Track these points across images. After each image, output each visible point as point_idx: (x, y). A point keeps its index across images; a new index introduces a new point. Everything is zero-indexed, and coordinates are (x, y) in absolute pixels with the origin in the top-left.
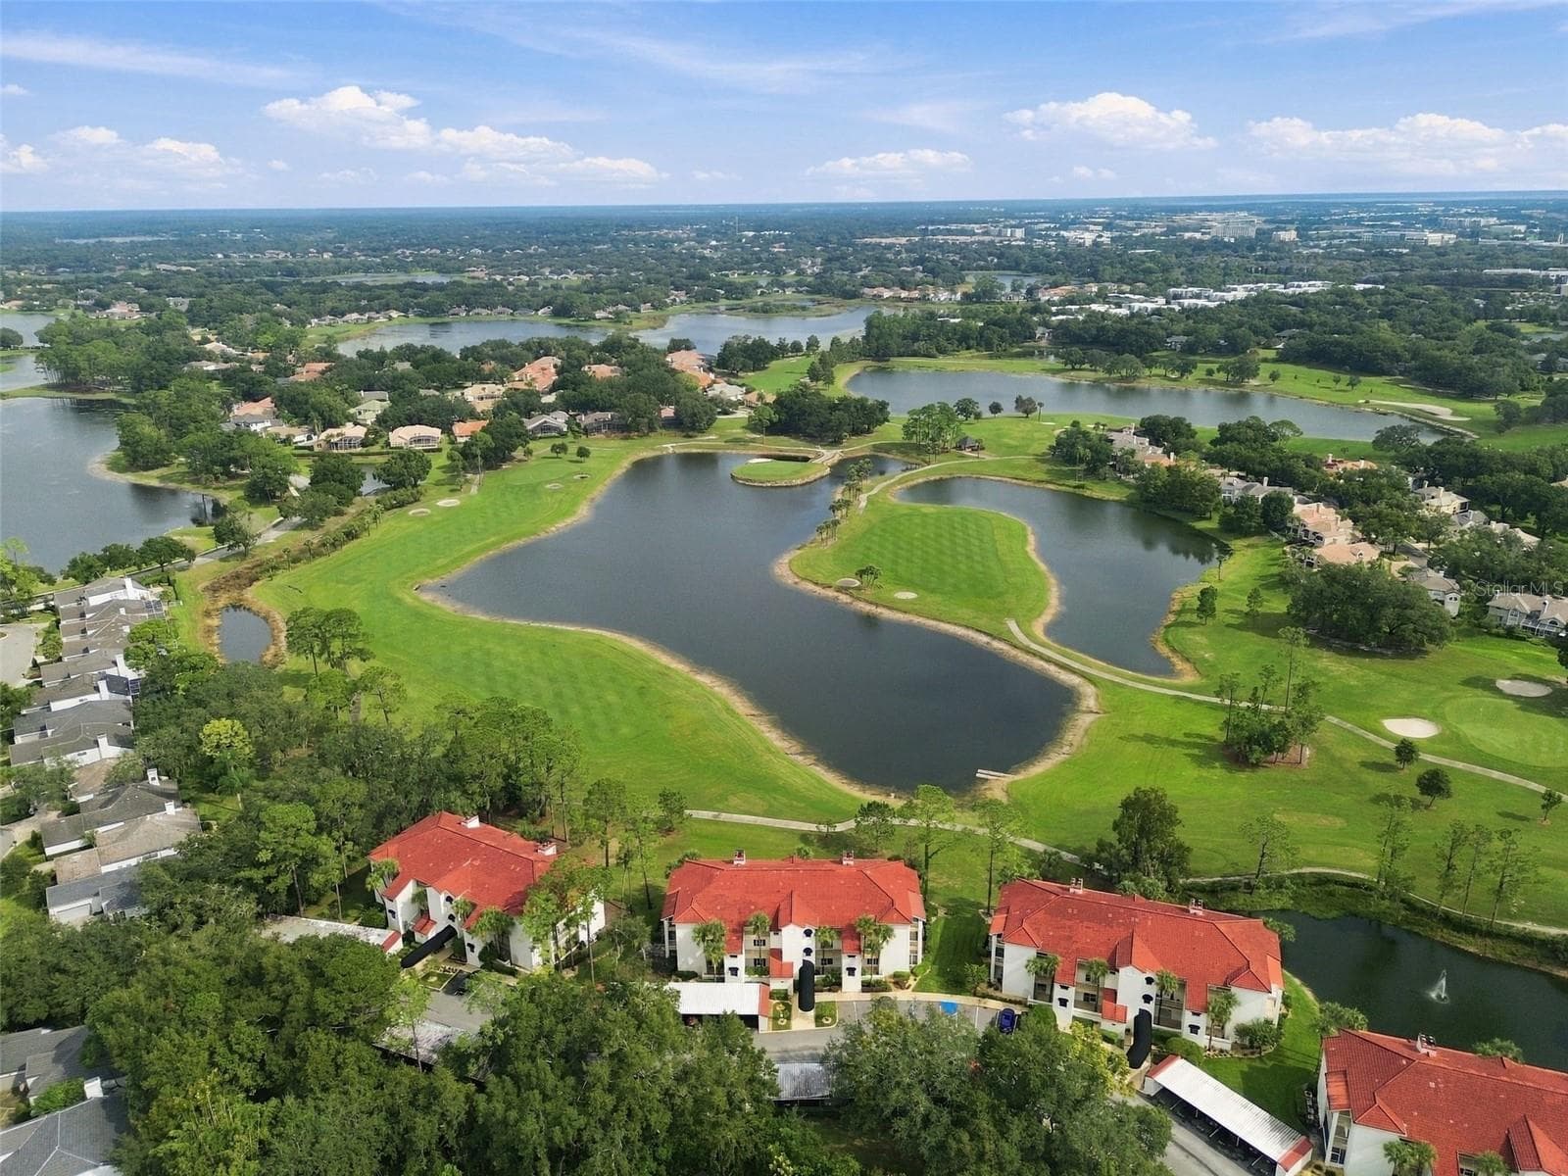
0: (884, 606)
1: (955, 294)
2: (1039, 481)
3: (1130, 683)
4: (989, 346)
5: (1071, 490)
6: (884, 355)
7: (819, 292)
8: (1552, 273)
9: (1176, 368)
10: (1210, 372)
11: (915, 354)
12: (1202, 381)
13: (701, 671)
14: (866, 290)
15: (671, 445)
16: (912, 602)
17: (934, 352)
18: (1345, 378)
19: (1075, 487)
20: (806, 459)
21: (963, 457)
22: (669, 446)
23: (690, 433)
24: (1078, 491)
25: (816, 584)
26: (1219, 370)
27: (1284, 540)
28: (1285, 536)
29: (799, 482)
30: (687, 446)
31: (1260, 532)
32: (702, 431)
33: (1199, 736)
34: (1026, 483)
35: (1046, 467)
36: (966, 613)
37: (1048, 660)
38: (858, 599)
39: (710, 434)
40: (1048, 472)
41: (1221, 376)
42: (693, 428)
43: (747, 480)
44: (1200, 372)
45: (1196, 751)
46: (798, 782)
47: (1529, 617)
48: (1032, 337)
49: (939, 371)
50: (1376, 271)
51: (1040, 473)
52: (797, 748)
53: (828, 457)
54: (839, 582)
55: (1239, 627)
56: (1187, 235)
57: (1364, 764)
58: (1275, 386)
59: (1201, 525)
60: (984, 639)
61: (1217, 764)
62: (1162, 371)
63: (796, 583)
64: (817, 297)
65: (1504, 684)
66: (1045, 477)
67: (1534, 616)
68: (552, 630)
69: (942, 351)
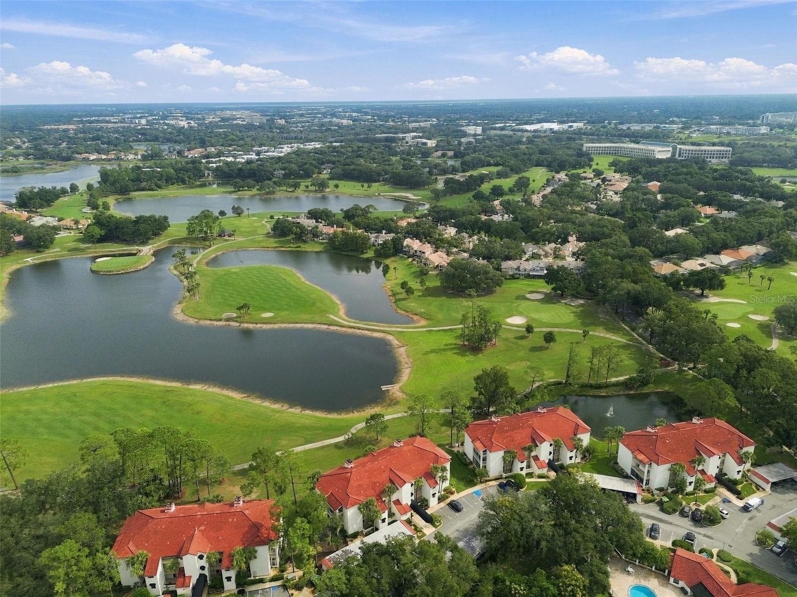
0: (260, 323)
1: (137, 155)
2: (276, 247)
3: (405, 330)
4: (184, 182)
5: (294, 249)
6: (126, 191)
7: (43, 158)
8: (400, 136)
9: (292, 186)
10: (307, 187)
11: (143, 189)
12: (305, 191)
13: (189, 383)
14: (77, 156)
15: (31, 259)
16: (270, 318)
17: (154, 187)
18: (366, 185)
19: (296, 247)
20: (135, 255)
21: (227, 240)
22: (29, 259)
23: (40, 250)
24: (298, 249)
25: (211, 320)
26: (311, 186)
27: (406, 256)
28: (406, 255)
29: (142, 267)
30: (40, 258)
31: (394, 255)
32: (47, 247)
33: (450, 344)
34: (270, 249)
35: (273, 240)
36: (305, 317)
37: (363, 329)
38: (243, 322)
39: (54, 248)
40: (276, 242)
41: (313, 188)
42: (40, 246)
43: (107, 271)
44: (302, 187)
45: (455, 351)
46: (307, 422)
47: (516, 269)
48: (204, 175)
49: (164, 197)
50: (333, 137)
51: (272, 242)
52: (286, 407)
53: (147, 250)
54: (224, 316)
55: (423, 296)
56: (235, 122)
57: (515, 338)
58: (337, 190)
59: (365, 256)
60: (325, 327)
61: (468, 354)
62: (284, 188)
63: (197, 322)
64: (42, 161)
65: (528, 296)
66: (277, 245)
67: (518, 269)
68: (62, 386)
69: (159, 187)
